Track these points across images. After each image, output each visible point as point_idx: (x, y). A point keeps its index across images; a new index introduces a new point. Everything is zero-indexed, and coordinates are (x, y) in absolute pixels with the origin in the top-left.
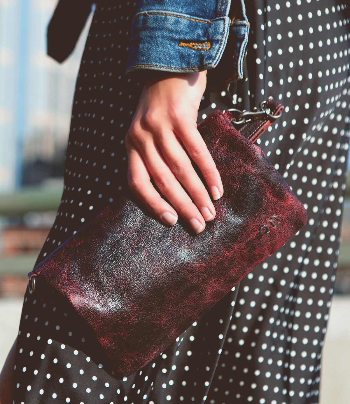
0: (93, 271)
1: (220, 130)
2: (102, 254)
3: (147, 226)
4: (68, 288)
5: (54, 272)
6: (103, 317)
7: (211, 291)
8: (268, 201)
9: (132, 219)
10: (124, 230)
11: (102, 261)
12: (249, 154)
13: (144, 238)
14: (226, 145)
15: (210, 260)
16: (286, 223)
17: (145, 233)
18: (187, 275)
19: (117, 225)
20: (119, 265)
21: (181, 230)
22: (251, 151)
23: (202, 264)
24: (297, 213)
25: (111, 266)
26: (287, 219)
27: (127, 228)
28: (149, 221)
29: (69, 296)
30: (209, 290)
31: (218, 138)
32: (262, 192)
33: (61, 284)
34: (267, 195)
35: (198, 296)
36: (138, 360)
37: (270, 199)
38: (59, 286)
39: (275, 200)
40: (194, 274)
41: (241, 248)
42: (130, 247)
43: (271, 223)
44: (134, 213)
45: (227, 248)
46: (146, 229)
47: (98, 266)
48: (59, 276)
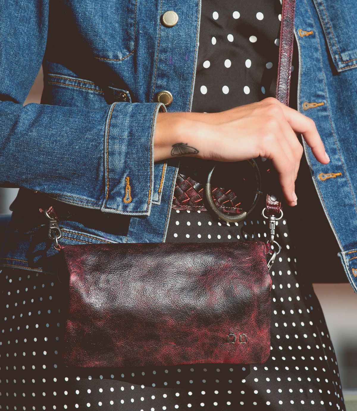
0: (100, 272)
1: (255, 253)
2: (114, 266)
3: (158, 271)
4: (75, 268)
5: (74, 253)
6: (83, 304)
7: (165, 350)
8: (249, 320)
9: (152, 259)
10: (141, 262)
11: (110, 270)
12: (262, 279)
13: (149, 277)
14: (251, 264)
15: (181, 325)
16: (250, 347)
17: (153, 274)
18: (158, 323)
19: (139, 256)
20: (120, 280)
21: (179, 290)
22: (265, 278)
23: (174, 322)
24: (262, 347)
25: (114, 278)
26: (252, 344)
27: (144, 262)
28: (163, 268)
29: (72, 273)
30: (165, 348)
31: (250, 257)
32: (250, 310)
33: (73, 263)
34: (251, 315)
35: (154, 346)
36: (82, 358)
37: (251, 320)
38: (71, 263)
39: (254, 324)
40: (163, 326)
41: (206, 335)
42: (136, 275)
43: (240, 337)
44: (156, 257)
45: (198, 326)
46: (156, 272)
47: (106, 271)
48: (75, 258)
